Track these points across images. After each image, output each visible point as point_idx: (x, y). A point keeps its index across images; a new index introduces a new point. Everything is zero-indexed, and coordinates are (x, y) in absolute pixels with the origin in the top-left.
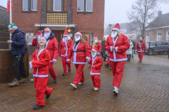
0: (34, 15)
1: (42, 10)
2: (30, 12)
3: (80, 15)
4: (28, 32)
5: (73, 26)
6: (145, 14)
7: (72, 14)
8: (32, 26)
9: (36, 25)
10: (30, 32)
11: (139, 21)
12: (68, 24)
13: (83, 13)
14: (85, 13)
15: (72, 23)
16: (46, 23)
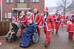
0: (12, 4)
1: (15, 2)
2: (10, 3)
3: (33, 4)
4: (9, 12)
5: (30, 9)
6: (65, 2)
7: (29, 3)
8: (11, 9)
9: (13, 9)
10: (10, 12)
11: (62, 6)
12: (27, 8)
13: (34, 2)
14: (35, 3)
15: (29, 8)
16: (17, 8)
